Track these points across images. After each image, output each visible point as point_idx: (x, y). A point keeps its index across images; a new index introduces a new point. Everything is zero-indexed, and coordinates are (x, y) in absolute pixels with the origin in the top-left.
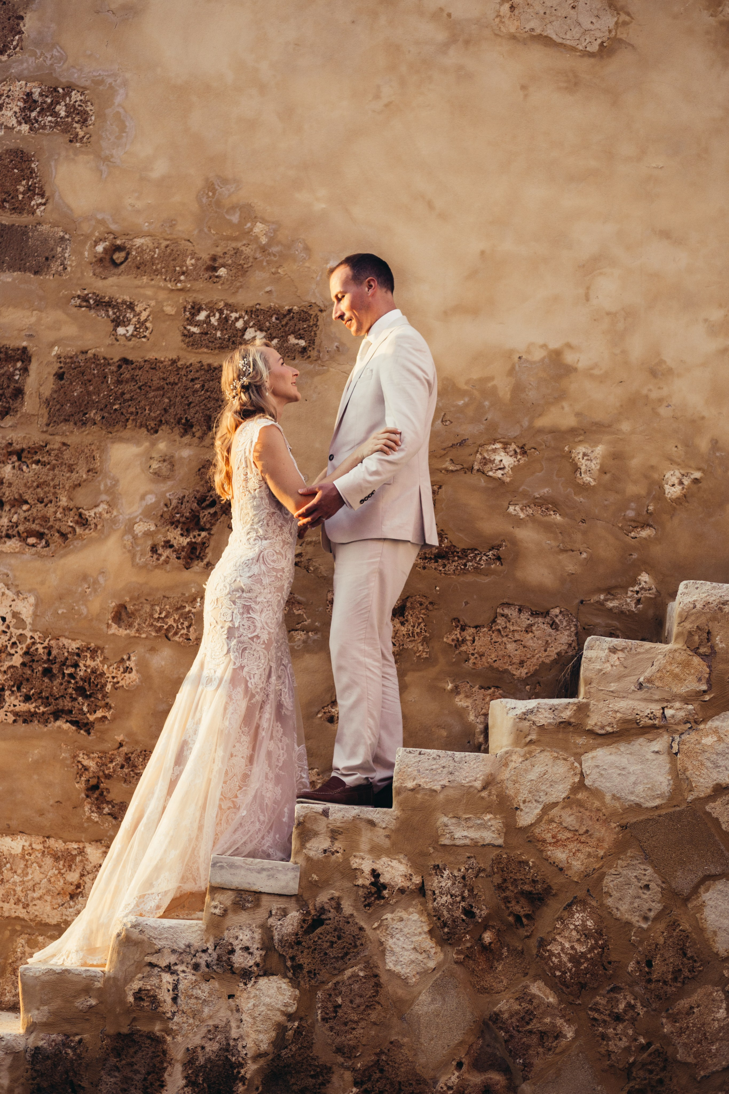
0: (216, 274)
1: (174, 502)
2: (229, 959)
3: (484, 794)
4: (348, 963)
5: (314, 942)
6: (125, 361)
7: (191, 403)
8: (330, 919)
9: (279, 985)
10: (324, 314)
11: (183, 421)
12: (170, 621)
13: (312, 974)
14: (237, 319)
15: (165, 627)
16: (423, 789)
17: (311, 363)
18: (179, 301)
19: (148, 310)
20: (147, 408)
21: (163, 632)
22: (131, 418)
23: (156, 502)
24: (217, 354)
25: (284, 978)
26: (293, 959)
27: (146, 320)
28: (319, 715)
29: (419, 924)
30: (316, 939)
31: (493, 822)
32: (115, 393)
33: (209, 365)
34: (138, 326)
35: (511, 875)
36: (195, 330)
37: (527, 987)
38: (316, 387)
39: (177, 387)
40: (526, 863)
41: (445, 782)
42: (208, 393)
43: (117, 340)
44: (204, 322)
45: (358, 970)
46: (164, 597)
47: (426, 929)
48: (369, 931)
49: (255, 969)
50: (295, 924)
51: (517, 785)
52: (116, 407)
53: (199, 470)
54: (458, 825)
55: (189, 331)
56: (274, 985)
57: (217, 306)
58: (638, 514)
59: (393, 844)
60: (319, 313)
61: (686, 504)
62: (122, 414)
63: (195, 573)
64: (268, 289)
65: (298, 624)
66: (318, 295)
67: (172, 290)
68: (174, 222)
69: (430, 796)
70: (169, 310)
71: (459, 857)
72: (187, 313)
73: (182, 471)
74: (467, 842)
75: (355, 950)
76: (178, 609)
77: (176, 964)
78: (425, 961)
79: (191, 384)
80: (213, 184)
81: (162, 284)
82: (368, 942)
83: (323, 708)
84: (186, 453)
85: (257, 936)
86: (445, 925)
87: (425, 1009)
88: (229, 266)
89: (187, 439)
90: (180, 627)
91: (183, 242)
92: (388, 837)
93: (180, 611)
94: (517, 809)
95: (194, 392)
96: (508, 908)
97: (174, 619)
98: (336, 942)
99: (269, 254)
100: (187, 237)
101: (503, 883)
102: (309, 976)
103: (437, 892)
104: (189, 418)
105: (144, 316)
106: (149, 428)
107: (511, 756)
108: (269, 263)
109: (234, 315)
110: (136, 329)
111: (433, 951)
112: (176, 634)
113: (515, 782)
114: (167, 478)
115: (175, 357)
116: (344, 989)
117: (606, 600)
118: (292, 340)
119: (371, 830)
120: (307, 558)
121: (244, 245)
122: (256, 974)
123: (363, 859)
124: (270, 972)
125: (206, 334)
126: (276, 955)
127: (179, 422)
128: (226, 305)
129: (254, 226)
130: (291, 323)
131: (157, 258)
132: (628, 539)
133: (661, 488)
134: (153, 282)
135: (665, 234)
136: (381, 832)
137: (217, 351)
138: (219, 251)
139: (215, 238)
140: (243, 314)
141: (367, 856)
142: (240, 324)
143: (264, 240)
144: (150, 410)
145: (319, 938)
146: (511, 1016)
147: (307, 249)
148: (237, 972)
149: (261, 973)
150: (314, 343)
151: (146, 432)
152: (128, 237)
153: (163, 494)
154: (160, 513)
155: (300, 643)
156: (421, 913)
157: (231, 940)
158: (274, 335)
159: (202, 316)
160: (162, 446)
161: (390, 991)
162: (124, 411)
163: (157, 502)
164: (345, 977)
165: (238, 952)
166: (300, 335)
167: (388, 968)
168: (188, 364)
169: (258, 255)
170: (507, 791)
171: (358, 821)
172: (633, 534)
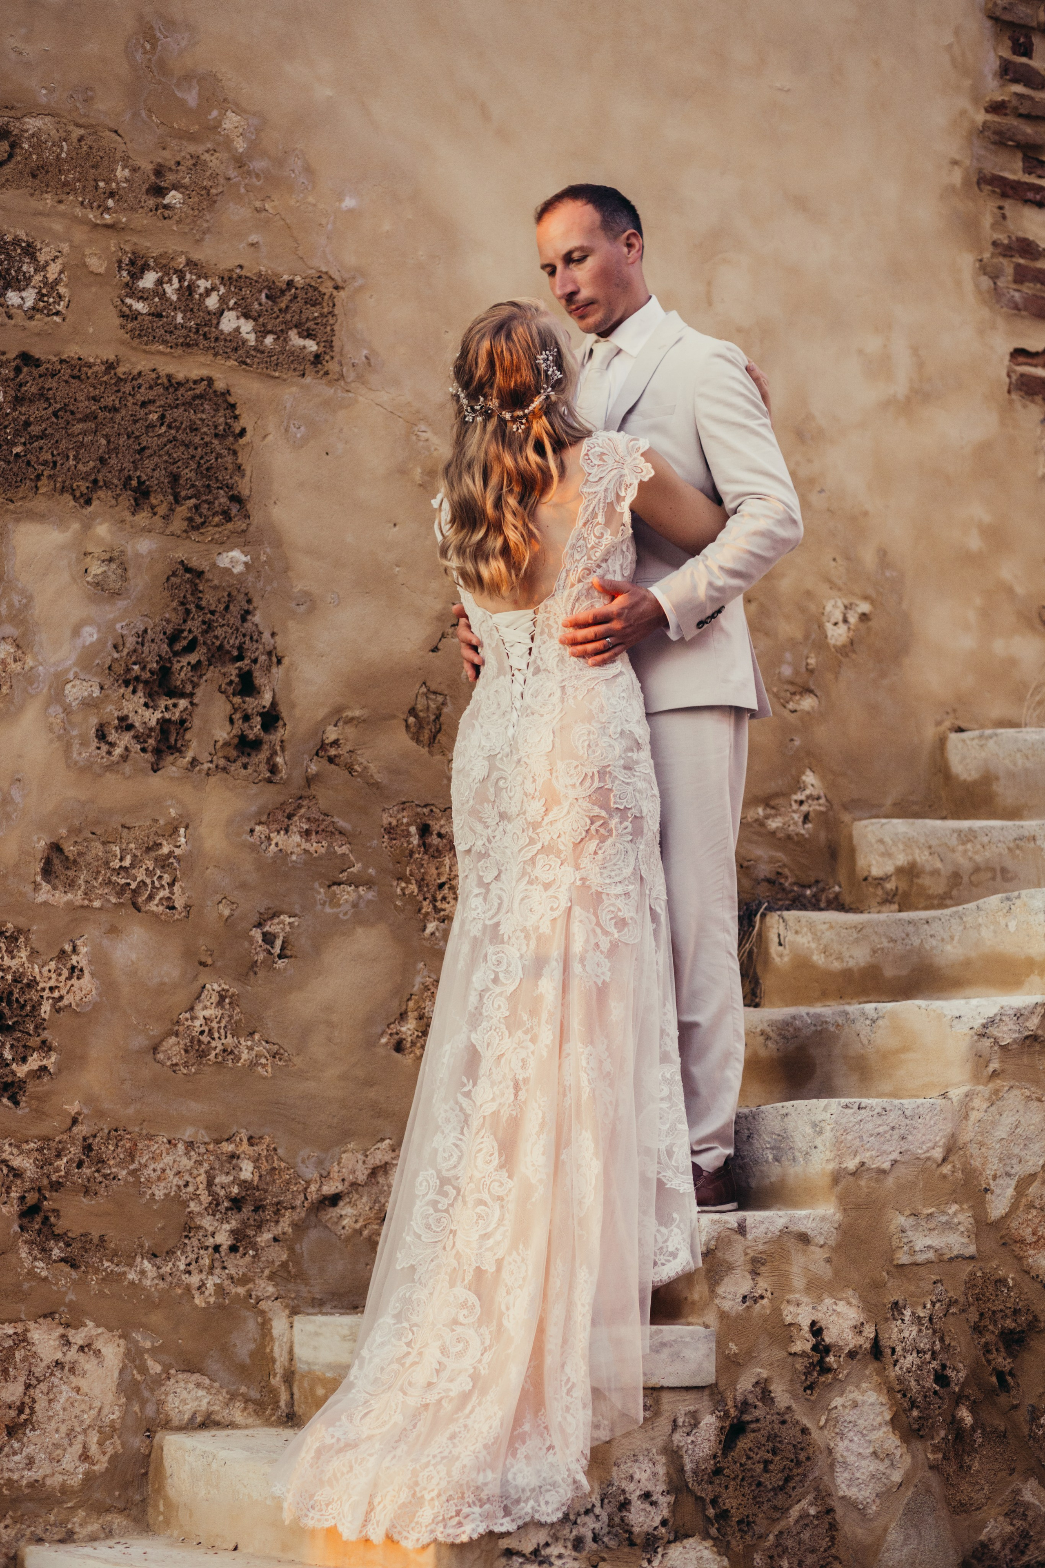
0: (166, 201)
1: (131, 641)
2: (622, 1519)
3: (946, 1169)
4: (793, 1494)
5: (741, 1465)
6: (26, 358)
7: (143, 449)
8: (758, 1420)
9: (699, 1554)
10: (342, 294)
11: (134, 483)
12: (141, 875)
13: (746, 1524)
14: (208, 292)
15: (133, 886)
16: (869, 1169)
17: (330, 383)
18: (108, 248)
19: (59, 261)
20: (71, 454)
21: (128, 895)
22: (46, 473)
23: (99, 640)
24: (180, 357)
25: (704, 1539)
26: (714, 1502)
27: (57, 282)
28: (384, 1040)
29: (878, 1409)
30: (743, 1461)
31: (961, 1217)
32: (14, 420)
33: (169, 377)
34: (44, 291)
35: (989, 1305)
36: (140, 306)
37: (1017, 1492)
38: (341, 431)
39: (118, 417)
40: (1002, 1281)
41: (895, 1156)
42: (173, 432)
43: (10, 317)
44: (155, 293)
45: (806, 1506)
46: (123, 826)
47: (888, 1417)
48: (815, 1434)
49: (664, 1530)
50: (712, 1438)
51: (983, 1150)
52: (18, 449)
53: (168, 579)
54: (916, 1227)
55: (130, 307)
56: (692, 1555)
57: (172, 264)
58: (797, 672)
59: (836, 1273)
60: (335, 293)
61: (854, 656)
62: (28, 463)
63: (172, 779)
64: (253, 238)
65: (343, 871)
66: (330, 258)
67: (96, 225)
68: (90, 93)
69: (877, 1181)
70: (96, 264)
71: (922, 1284)
72: (125, 273)
73: (139, 582)
74: (931, 1255)
75: (800, 1471)
76: (149, 849)
77: (547, 1545)
78: (888, 1471)
79: (142, 412)
80: (152, 27)
81: (78, 212)
82: (817, 1453)
83: (388, 1026)
84: (145, 546)
85: (661, 1470)
86: (913, 1404)
87: (897, 1555)
88: (186, 188)
89: (143, 518)
90: (157, 884)
91: (108, 133)
92: (828, 1260)
93: (153, 854)
94: (986, 1190)
95: (147, 427)
96: (989, 1361)
97: (147, 869)
98: (771, 1462)
99: (249, 173)
100: (112, 125)
101: (980, 1319)
102: (740, 1530)
103: (898, 1349)
104: (144, 478)
105: (53, 272)
106: (78, 494)
107: (971, 1099)
108: (249, 188)
109: (203, 284)
110: (41, 296)
111: (898, 1453)
112: (151, 898)
113: (981, 1144)
114: (116, 594)
115: (112, 357)
116: (790, 1543)
117: (767, 817)
118: (296, 340)
119: (804, 1251)
120: (348, 748)
121: (207, 152)
122: (666, 1540)
123: (798, 1305)
124: (682, 1532)
125: (159, 316)
126: (691, 1500)
127: (126, 485)
128: (189, 262)
129: (223, 115)
130: (294, 307)
131: (65, 160)
132: (786, 713)
133: (821, 627)
134: (62, 207)
135: (800, 203)
136: (819, 1254)
137: (179, 351)
138: (167, 157)
139: (159, 131)
140: (218, 282)
141: (805, 1299)
142: (212, 302)
143: (240, 146)
144: (76, 458)
145: (749, 1458)
146: (1004, 1545)
147: (308, 170)
148: (638, 1541)
149: (672, 1538)
150: (331, 347)
151: (72, 503)
152: (12, 113)
153: (111, 625)
154: (108, 662)
155: (347, 907)
156: (878, 1388)
157: (624, 1484)
158: (269, 327)
159: (149, 280)
160: (102, 530)
161: (849, 1535)
162: (33, 459)
163: (102, 641)
164: (791, 1521)
165: (637, 1505)
166: (308, 330)
167: (841, 1493)
168: (135, 372)
169: (232, 173)
170: (972, 1162)
171: (785, 1238)
172: (791, 706)
